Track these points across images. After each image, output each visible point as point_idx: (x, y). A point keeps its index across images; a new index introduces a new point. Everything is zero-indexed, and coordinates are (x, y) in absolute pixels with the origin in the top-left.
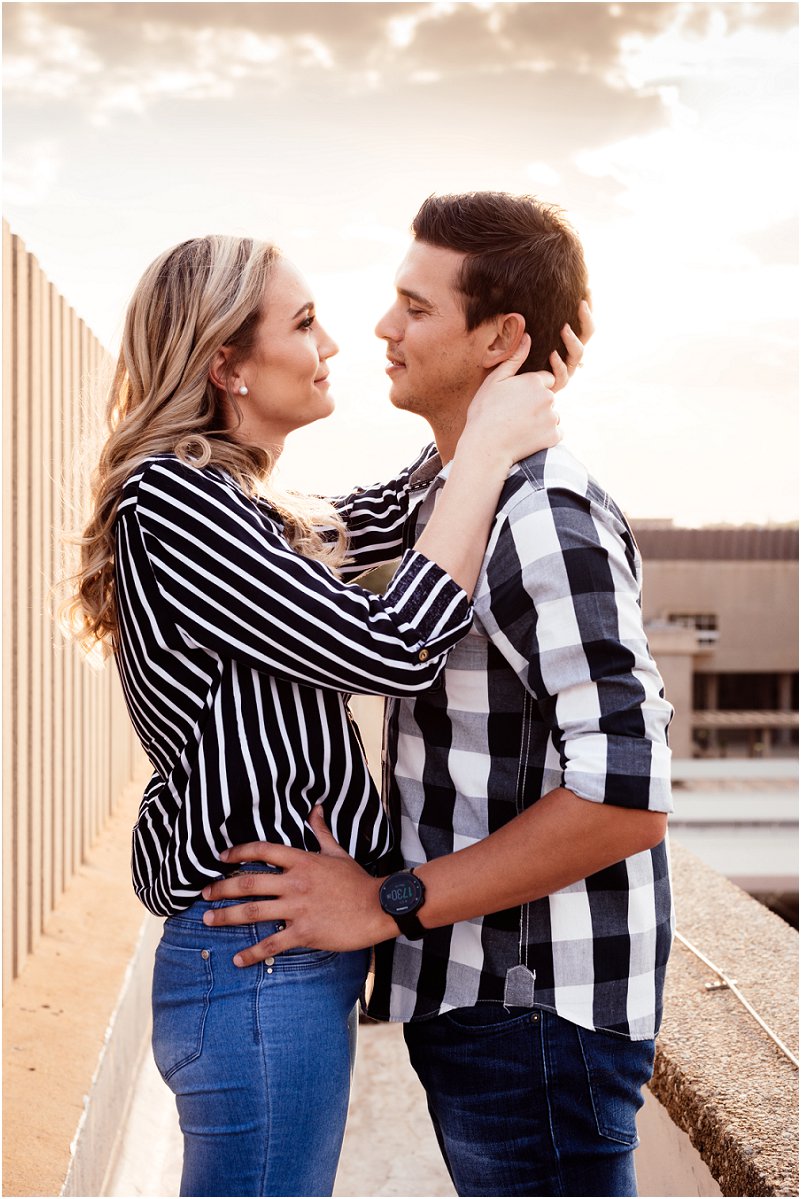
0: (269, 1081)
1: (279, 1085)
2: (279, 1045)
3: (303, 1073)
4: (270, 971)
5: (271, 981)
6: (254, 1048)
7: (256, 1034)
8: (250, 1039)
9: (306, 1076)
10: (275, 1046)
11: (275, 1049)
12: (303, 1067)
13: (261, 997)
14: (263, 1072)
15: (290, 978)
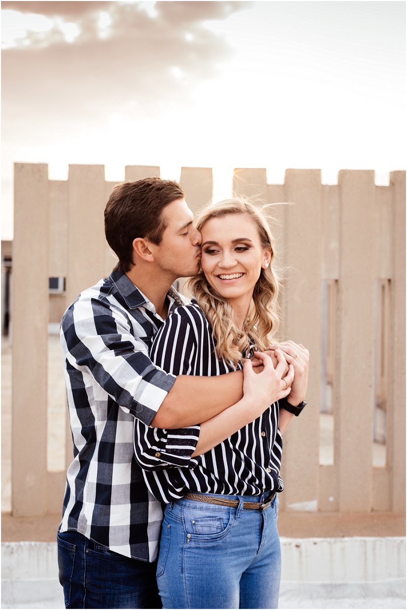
0: (188, 591)
1: (192, 594)
2: (192, 576)
3: (204, 591)
4: (188, 540)
5: (188, 546)
6: (181, 575)
7: (182, 569)
8: (180, 571)
9: (205, 592)
10: (190, 575)
11: (190, 577)
12: (204, 587)
13: (186, 552)
14: (185, 587)
15: (197, 545)
